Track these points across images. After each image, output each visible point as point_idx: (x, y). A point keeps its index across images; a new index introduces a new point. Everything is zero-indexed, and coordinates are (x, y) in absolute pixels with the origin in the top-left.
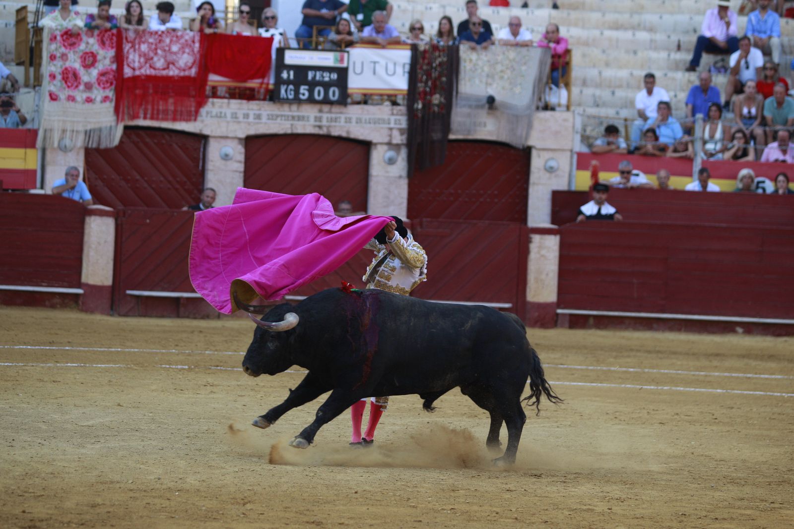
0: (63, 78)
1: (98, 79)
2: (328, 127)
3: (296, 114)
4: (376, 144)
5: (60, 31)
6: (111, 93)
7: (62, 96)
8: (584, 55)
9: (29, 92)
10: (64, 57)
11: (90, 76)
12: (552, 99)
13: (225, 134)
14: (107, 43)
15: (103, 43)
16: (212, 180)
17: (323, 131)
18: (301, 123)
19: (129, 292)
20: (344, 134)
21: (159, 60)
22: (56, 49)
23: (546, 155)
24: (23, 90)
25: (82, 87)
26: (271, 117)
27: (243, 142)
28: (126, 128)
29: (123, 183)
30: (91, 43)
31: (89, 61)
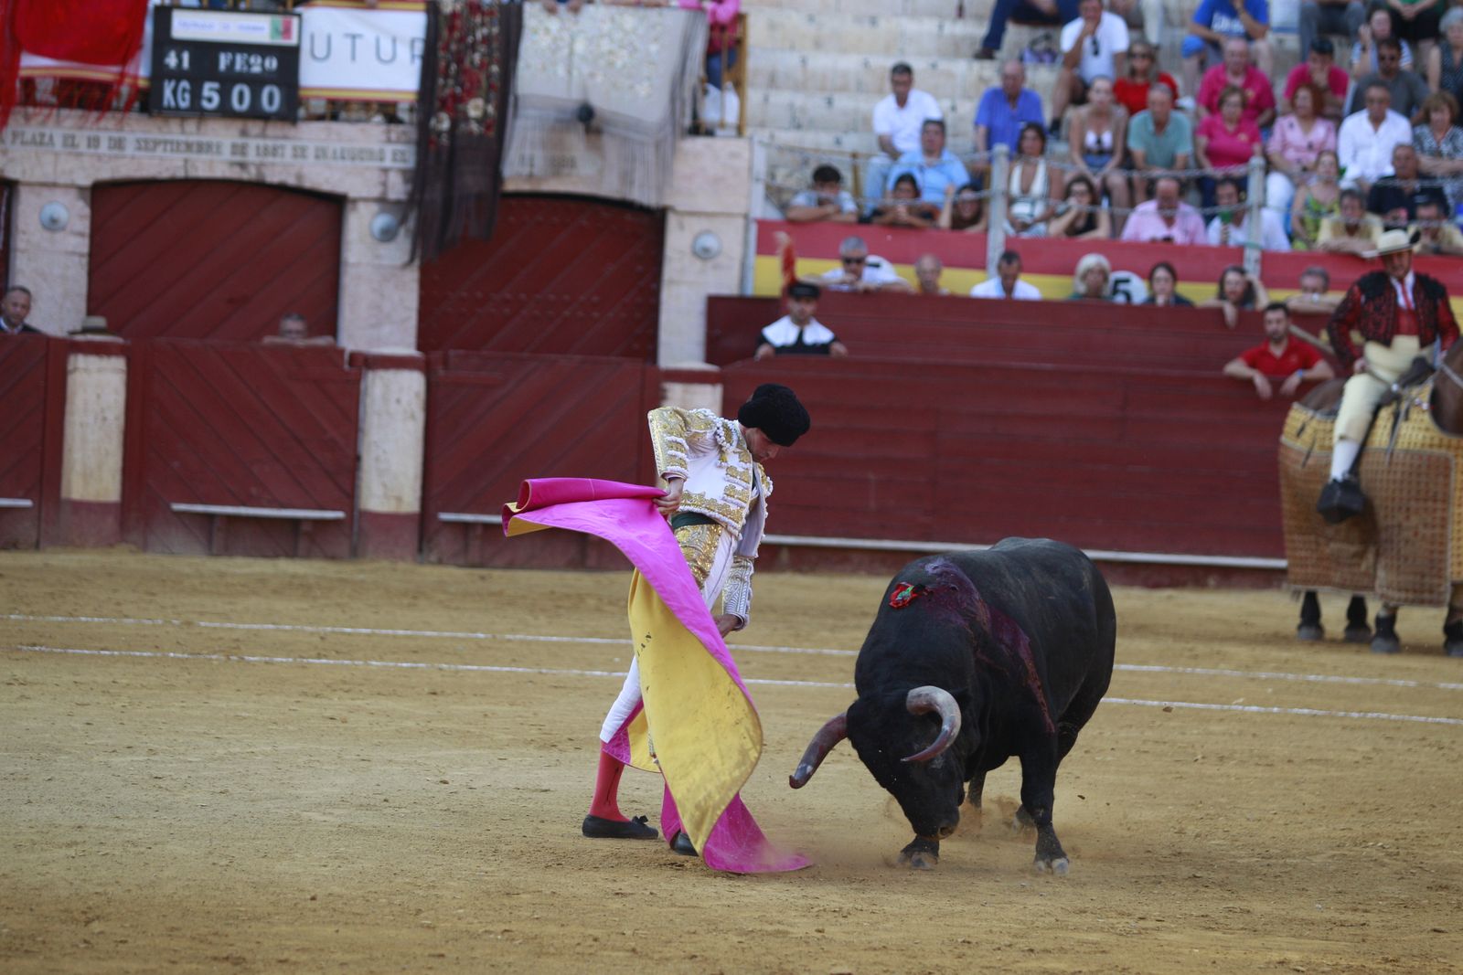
2: (260, 166)
3: (193, 138)
4: (355, 201)
8: (772, 26)
12: (710, 114)
13: (50, 179)
16: (24, 271)
17: (250, 175)
18: (204, 157)
20: (291, 181)
23: (695, 225)
26: (144, 145)
27: (88, 194)
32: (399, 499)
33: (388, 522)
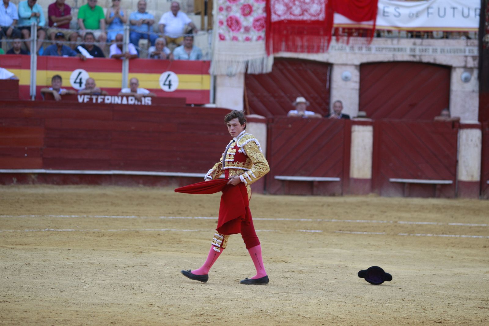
0: (228, 25)
1: (254, 24)
2: (420, 56)
3: (396, 46)
4: (455, 68)
6: (262, 34)
7: (227, 37)
9: (204, 34)
10: (228, 9)
11: (248, 21)
13: (345, 62)
16: (336, 95)
17: (417, 59)
18: (400, 53)
19: (277, 177)
20: (432, 61)
21: (296, 8)
22: (224, 3)
24: (200, 33)
25: (242, 30)
26: (379, 49)
27: (358, 68)
28: (276, 59)
29: (272, 99)
31: (247, 11)
32: (472, 176)
33: (469, 185)
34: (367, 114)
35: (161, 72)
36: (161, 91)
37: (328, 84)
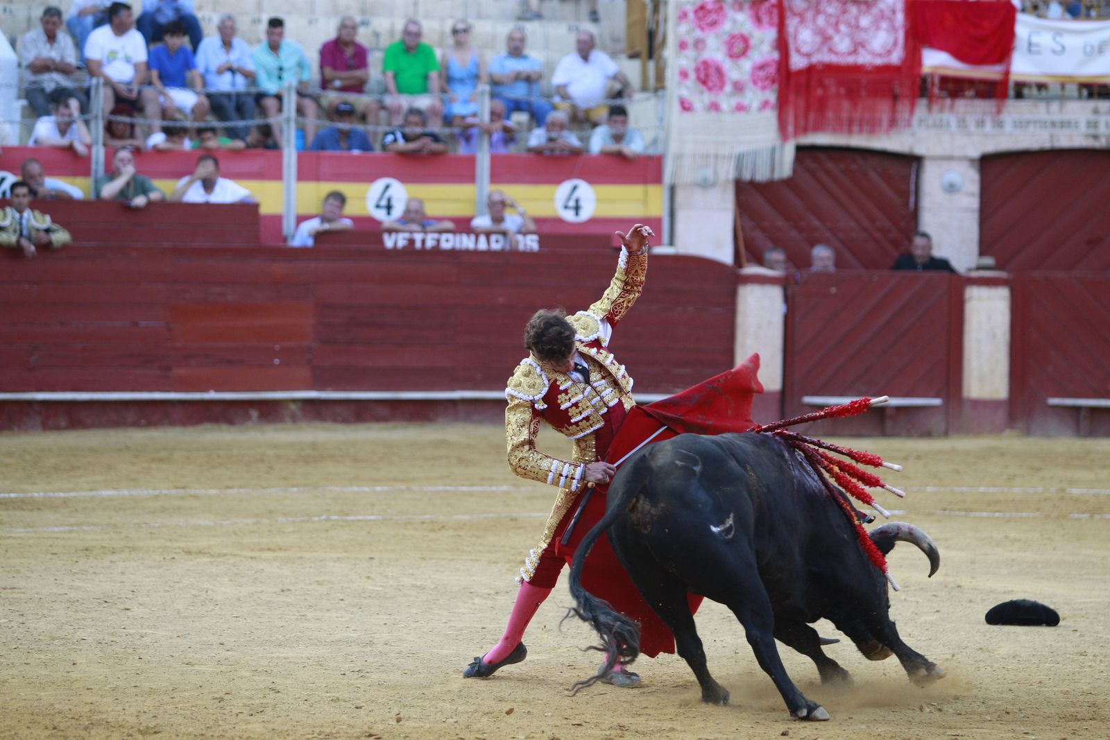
0: (698, 78)
1: (753, 75)
2: (1109, 137)
3: (1057, 117)
5: (693, 4)
6: (771, 96)
7: (698, 103)
9: (648, 99)
10: (699, 44)
11: (741, 70)
13: (948, 153)
14: (765, 18)
15: (758, 20)
16: (929, 221)
17: (1101, 143)
18: (1066, 131)
19: (808, 400)
21: (842, 40)
22: (689, 32)
24: (638, 96)
25: (728, 88)
26: (1020, 124)
27: (977, 164)
28: (800, 149)
29: (794, 233)
30: (739, 20)
31: (739, 47)
34: (997, 260)
35: (558, 181)
36: (559, 221)
37: (912, 199)
